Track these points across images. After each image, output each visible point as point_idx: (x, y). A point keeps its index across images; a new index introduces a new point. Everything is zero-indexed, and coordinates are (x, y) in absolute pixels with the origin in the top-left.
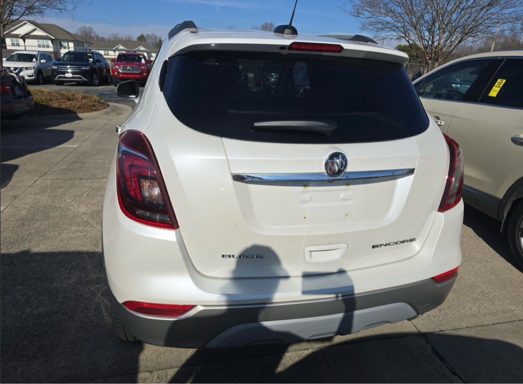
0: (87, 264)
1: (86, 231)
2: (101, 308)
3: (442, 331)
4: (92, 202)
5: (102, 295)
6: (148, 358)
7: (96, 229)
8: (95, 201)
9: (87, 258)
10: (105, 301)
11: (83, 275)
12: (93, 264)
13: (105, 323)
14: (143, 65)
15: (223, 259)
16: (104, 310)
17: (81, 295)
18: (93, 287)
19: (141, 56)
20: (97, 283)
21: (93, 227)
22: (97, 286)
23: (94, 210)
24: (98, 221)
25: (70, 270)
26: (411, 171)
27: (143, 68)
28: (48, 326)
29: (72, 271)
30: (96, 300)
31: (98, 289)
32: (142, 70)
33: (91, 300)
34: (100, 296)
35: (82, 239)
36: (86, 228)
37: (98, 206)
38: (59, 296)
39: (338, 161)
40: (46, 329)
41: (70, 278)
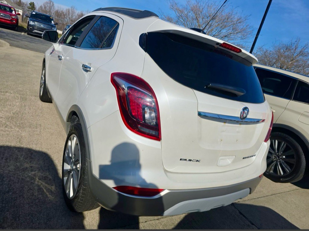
0: (18, 156)
1: (8, 131)
2: (43, 189)
3: (239, 202)
4: (4, 109)
5: (39, 179)
6: (91, 224)
7: (15, 130)
8: (6, 109)
9: (16, 151)
10: (43, 183)
11: (18, 164)
12: (23, 156)
13: (50, 200)
14: (14, 15)
15: (181, 161)
16: (45, 190)
17: (22, 179)
18: (29, 173)
19: (12, 9)
20: (32, 171)
21: (12, 128)
22: (33, 173)
23: (8, 116)
24: (14, 124)
25: (6, 159)
26: (263, 121)
27: (13, 17)
28: (4, 202)
29: (8, 161)
30: (36, 183)
31: (35, 175)
32: (12, 18)
33: (32, 183)
34: (38, 180)
35: (7, 137)
36: (7, 129)
37: (10, 113)
38: (4, 179)
39: (246, 111)
40: (4, 205)
41: (9, 166)
